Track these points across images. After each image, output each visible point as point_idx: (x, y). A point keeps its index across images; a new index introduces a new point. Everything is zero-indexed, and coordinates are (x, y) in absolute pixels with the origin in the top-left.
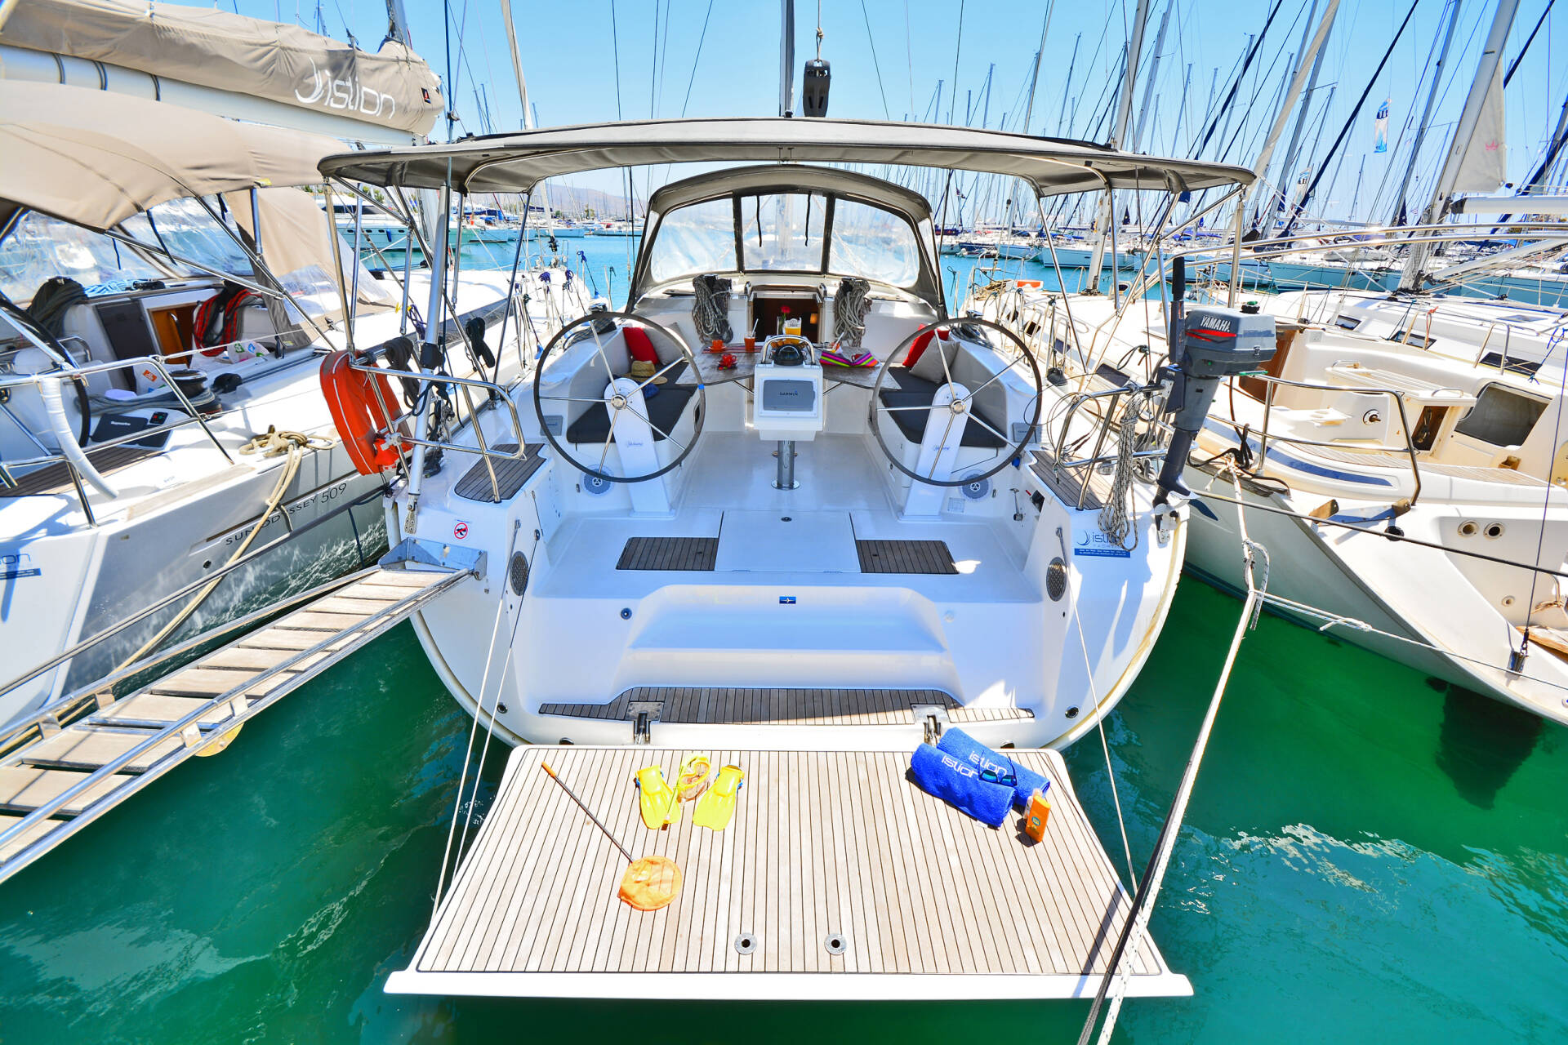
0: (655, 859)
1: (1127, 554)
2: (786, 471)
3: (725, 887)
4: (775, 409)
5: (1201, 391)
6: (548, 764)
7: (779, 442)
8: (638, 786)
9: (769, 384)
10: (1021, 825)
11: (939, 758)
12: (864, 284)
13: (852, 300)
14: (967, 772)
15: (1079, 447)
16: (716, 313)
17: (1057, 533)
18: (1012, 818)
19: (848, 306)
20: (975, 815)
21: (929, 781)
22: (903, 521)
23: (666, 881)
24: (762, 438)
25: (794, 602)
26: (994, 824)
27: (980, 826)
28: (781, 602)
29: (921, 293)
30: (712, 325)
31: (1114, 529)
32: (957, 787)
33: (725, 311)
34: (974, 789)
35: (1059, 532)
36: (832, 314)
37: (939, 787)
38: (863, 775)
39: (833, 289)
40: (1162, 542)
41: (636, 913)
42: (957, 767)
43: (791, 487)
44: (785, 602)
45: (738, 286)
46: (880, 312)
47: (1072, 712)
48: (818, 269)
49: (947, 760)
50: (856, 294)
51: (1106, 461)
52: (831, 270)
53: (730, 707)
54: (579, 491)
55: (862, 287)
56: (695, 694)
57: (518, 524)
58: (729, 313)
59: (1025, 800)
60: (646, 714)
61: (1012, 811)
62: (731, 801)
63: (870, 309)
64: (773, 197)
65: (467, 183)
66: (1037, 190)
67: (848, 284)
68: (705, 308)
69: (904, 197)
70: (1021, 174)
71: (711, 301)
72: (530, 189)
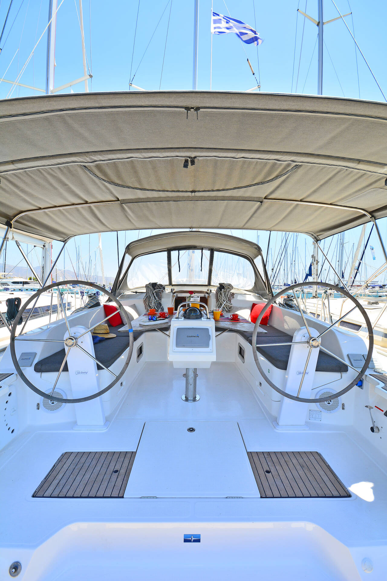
2: (191, 388)
4: (184, 346)
7: (187, 369)
9: (180, 331)
12: (230, 286)
13: (225, 293)
16: (156, 299)
19: (223, 295)
22: (280, 430)
24: (175, 366)
25: (198, 541)
28: (186, 541)
29: (256, 291)
30: (153, 305)
33: (160, 299)
36: (215, 300)
39: (214, 290)
43: (194, 400)
44: (189, 541)
45: (168, 290)
46: (238, 298)
48: (207, 284)
50: (227, 290)
52: (212, 284)
54: (38, 409)
55: (229, 287)
58: (163, 299)
63: (234, 298)
64: (186, 252)
65: (12, 222)
66: (315, 238)
67: (222, 287)
68: (150, 297)
69: (248, 245)
70: (306, 230)
71: (153, 294)
72: (66, 240)
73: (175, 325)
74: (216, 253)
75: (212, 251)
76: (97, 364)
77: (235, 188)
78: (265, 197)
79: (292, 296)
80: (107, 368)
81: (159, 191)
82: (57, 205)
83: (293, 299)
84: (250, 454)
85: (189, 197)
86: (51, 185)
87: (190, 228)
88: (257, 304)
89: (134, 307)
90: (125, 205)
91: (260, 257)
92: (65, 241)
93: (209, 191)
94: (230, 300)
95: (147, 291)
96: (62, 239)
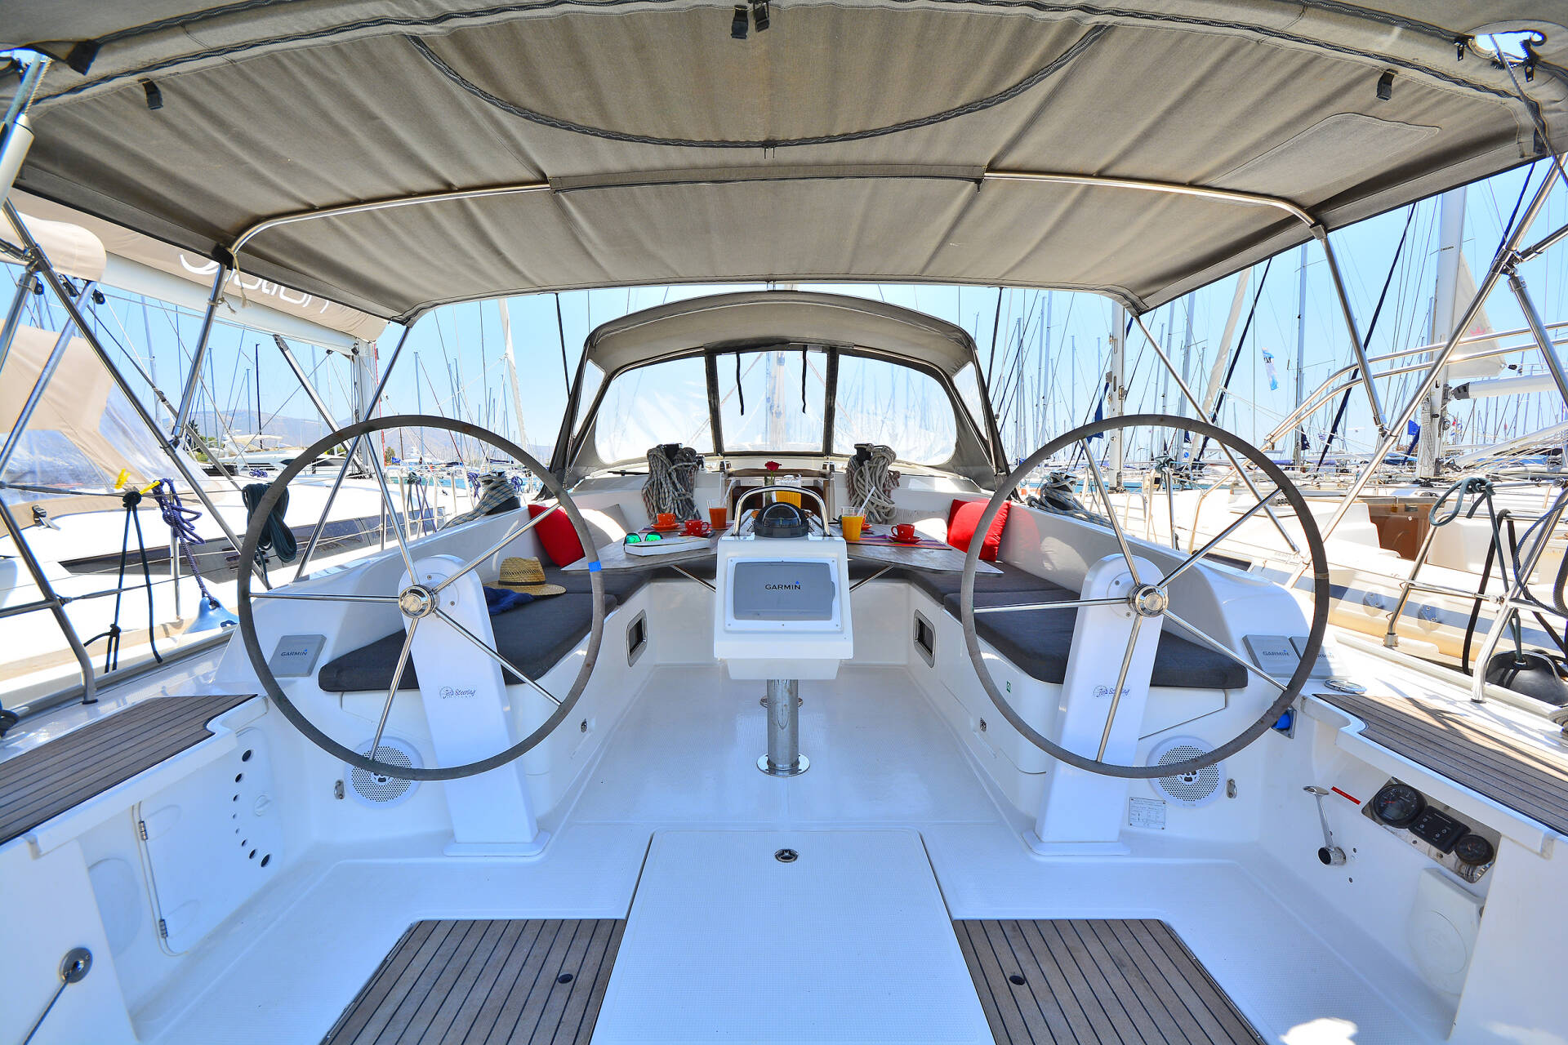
2: (783, 735)
4: (757, 615)
7: (769, 682)
9: (744, 572)
12: (886, 454)
13: (873, 470)
16: (677, 490)
19: (868, 478)
22: (1044, 857)
24: (734, 674)
29: (961, 469)
30: (669, 506)
33: (690, 488)
36: (845, 490)
39: (841, 466)
43: (794, 769)
45: (712, 465)
46: (909, 487)
48: (820, 450)
50: (877, 463)
52: (835, 450)
54: (340, 796)
55: (884, 454)
58: (697, 491)
63: (898, 485)
64: (759, 358)
65: (233, 250)
66: (1134, 304)
67: (864, 453)
68: (661, 483)
69: (936, 332)
70: (1108, 282)
71: (670, 475)
72: (409, 319)
73: (729, 554)
74: (841, 358)
75: (833, 353)
76: (504, 669)
77: (897, 128)
78: (990, 164)
79: (1067, 477)
80: (533, 679)
81: (665, 142)
82: (361, 196)
83: (1071, 487)
84: (963, 929)
85: (756, 166)
86: (325, 115)
87: (768, 281)
88: (964, 503)
89: (617, 513)
90: (568, 197)
91: (970, 367)
92: (407, 322)
93: (818, 140)
94: (887, 492)
95: (651, 470)
96: (396, 314)
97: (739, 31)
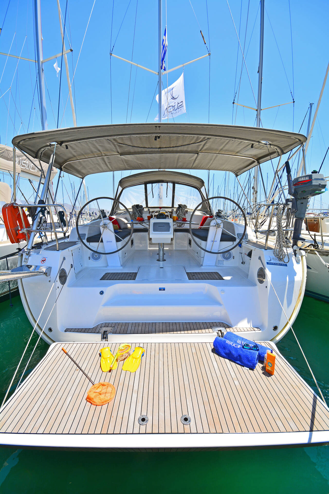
0: (105, 383)
1: (286, 265)
2: (161, 256)
3: (135, 395)
4: (157, 231)
5: (302, 203)
6: (65, 348)
7: (159, 244)
8: (100, 356)
9: (155, 224)
10: (264, 368)
11: (225, 342)
12: (185, 206)
13: (182, 210)
14: (237, 346)
15: (263, 224)
16: (139, 214)
17: (259, 259)
18: (259, 366)
19: (181, 212)
20: (243, 365)
21: (221, 350)
22: (202, 267)
23: (109, 393)
25: (164, 290)
26: (252, 368)
27: (246, 369)
28: (160, 290)
29: (203, 210)
31: (279, 255)
32: (233, 352)
33: (142, 214)
34: (241, 352)
35: (260, 258)
37: (226, 354)
38: (194, 351)
39: (175, 210)
40: (298, 262)
41: (93, 407)
42: (233, 344)
43: (163, 260)
44: (161, 290)
45: (146, 210)
47: (275, 328)
48: (171, 206)
49: (228, 342)
50: (183, 208)
51: (273, 231)
52: (174, 206)
53: (140, 328)
54: (89, 259)
56: (127, 324)
57: (64, 259)
58: (143, 214)
59: (263, 357)
60: (107, 331)
61: (258, 363)
62: (139, 360)
63: (187, 213)
64: (157, 184)
65: (62, 167)
66: (236, 174)
67: (180, 206)
68: (135, 213)
69: (196, 180)
70: (230, 169)
71: (137, 211)
72: (83, 177)
73: (153, 221)
74: (177, 185)
75: (174, 183)
77: (182, 146)
78: (199, 151)
79: (221, 210)
81: (142, 148)
83: (221, 212)
85: (157, 151)
87: (159, 169)
89: (126, 219)
91: (203, 187)
92: (83, 178)
93: (168, 147)
94: (185, 215)
95: (133, 210)
96: (82, 177)
97: (156, 139)
